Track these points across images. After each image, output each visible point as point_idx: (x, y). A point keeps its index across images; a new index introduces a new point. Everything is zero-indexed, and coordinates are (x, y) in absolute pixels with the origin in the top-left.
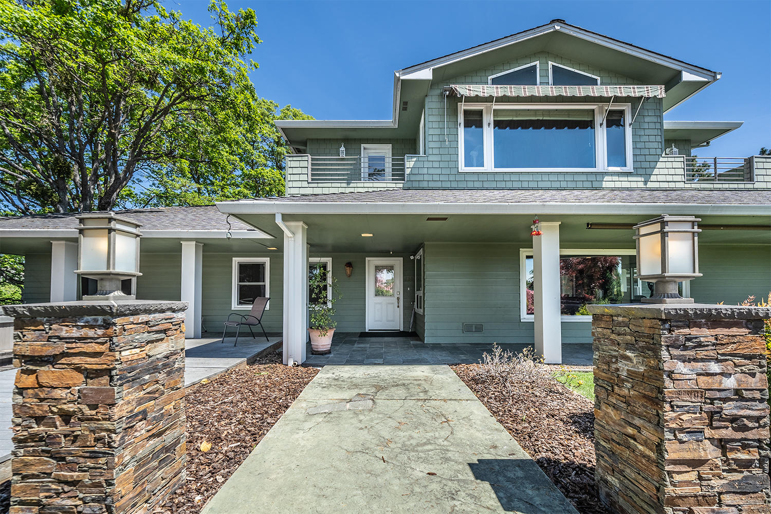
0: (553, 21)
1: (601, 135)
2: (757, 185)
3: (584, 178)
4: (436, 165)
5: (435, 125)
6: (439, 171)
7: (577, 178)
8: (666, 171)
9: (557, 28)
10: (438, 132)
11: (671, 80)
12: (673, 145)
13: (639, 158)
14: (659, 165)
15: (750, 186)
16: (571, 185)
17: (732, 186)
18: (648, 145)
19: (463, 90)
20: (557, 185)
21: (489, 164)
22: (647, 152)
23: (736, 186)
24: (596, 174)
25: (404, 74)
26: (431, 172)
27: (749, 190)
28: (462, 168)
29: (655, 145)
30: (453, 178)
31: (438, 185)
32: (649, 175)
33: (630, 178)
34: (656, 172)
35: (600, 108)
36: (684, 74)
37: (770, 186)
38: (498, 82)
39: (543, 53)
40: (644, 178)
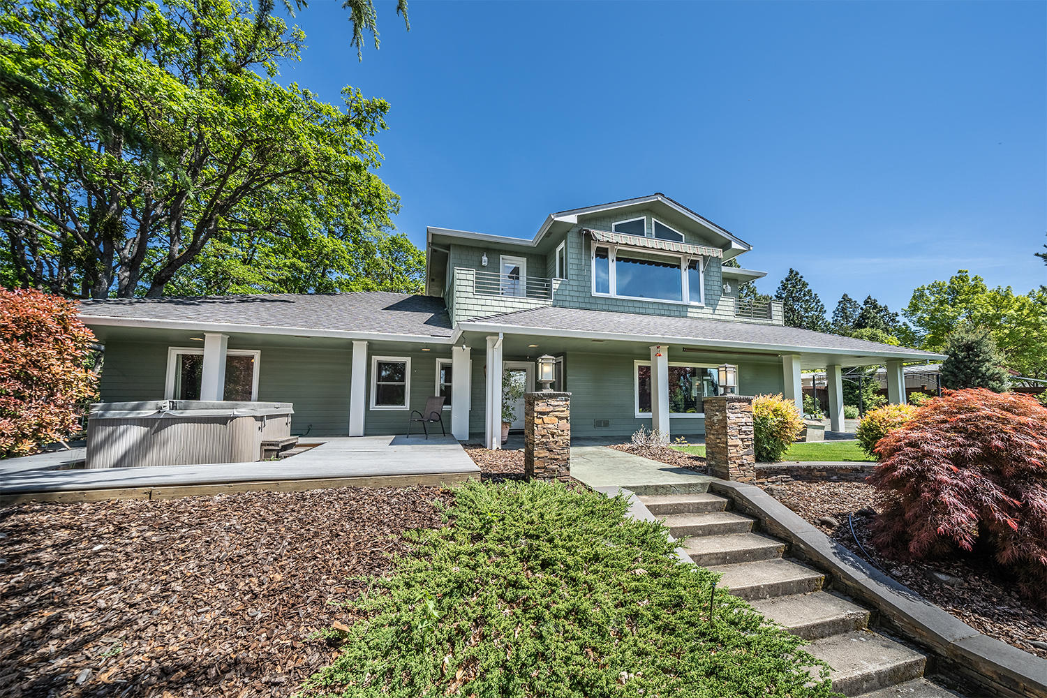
0: (657, 194)
1: (685, 276)
2: (774, 322)
3: (675, 308)
4: (575, 288)
5: (575, 256)
6: (577, 294)
7: (671, 308)
8: (723, 308)
9: (660, 199)
10: (577, 262)
11: (726, 246)
13: (708, 297)
14: (720, 303)
15: (770, 322)
16: (666, 313)
17: (760, 321)
18: (713, 288)
20: (658, 312)
21: (613, 293)
22: (712, 292)
23: (763, 321)
24: (682, 305)
25: (557, 216)
26: (572, 293)
27: (769, 325)
28: (594, 293)
29: (717, 288)
30: (587, 300)
31: (577, 305)
32: (714, 310)
33: (704, 311)
34: (718, 307)
35: (685, 257)
36: (733, 243)
37: (781, 323)
38: (619, 229)
39: (650, 209)
40: (711, 312)
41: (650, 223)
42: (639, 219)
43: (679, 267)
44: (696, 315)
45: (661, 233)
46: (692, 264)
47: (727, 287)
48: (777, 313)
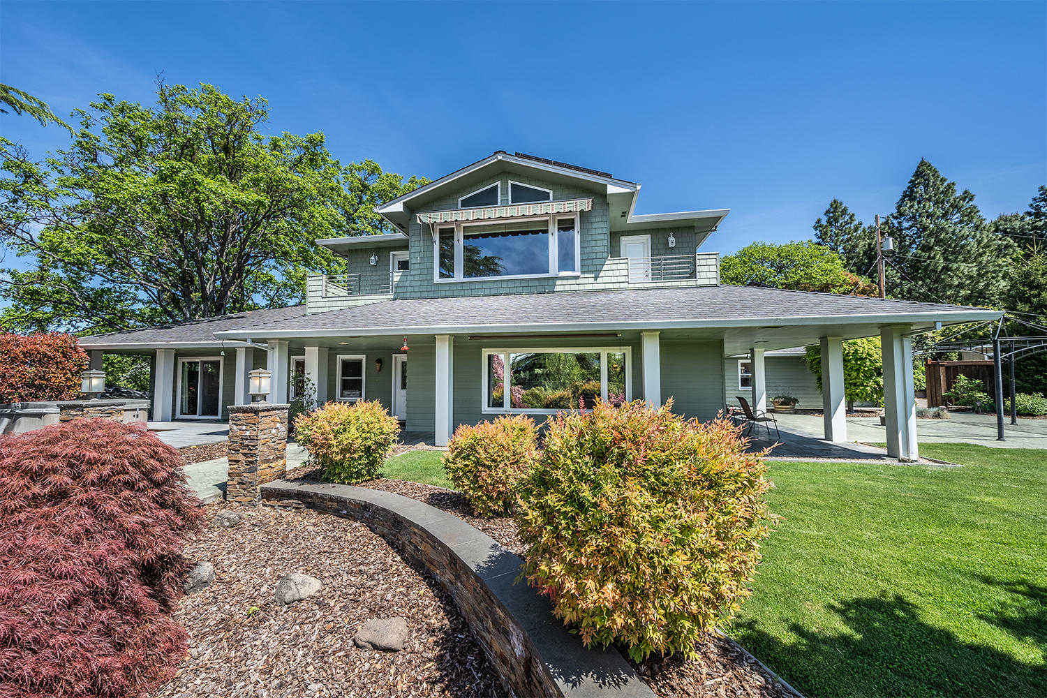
0: (496, 153)
1: (553, 241)
2: (700, 282)
3: (537, 283)
6: (418, 283)
7: (531, 284)
8: (610, 273)
9: (500, 158)
12: (671, 234)
13: (587, 262)
14: (605, 268)
15: (693, 283)
16: (526, 290)
17: (674, 284)
18: (595, 249)
20: (514, 290)
21: (459, 275)
22: (594, 256)
23: (678, 284)
24: (548, 279)
26: (413, 284)
27: (691, 287)
28: (437, 280)
29: (602, 249)
30: (429, 289)
31: (418, 295)
32: (596, 278)
33: (578, 281)
34: (602, 274)
35: (554, 218)
36: (609, 187)
37: (714, 282)
38: (466, 204)
39: (503, 171)
40: (592, 280)
41: (505, 187)
42: (492, 186)
43: (546, 232)
44: (567, 288)
45: (520, 196)
46: (566, 225)
47: (672, 239)
48: (706, 268)
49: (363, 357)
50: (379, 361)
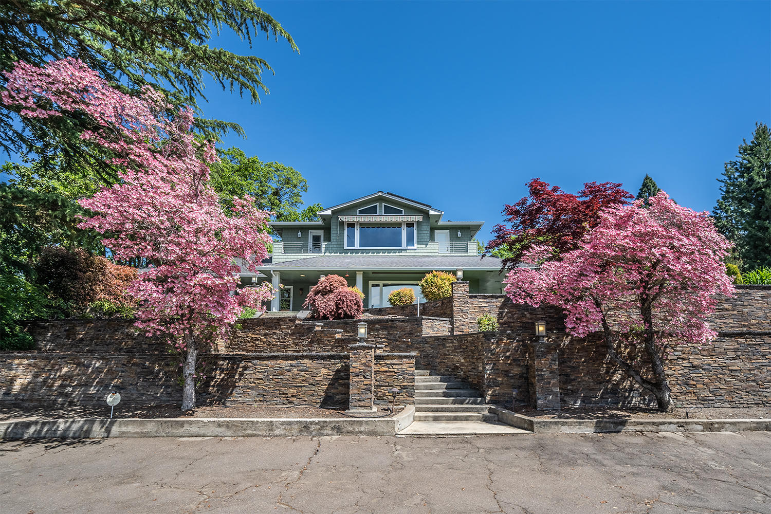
0: (378, 192)
1: (404, 232)
2: (469, 254)
3: (396, 251)
4: (335, 246)
5: (335, 230)
7: (394, 251)
8: (431, 248)
9: (380, 194)
10: (336, 232)
11: (426, 214)
12: (459, 231)
13: (420, 243)
14: (428, 246)
17: (458, 255)
18: (423, 237)
19: (343, 218)
21: (357, 246)
22: (423, 240)
23: (460, 254)
24: (402, 250)
26: (333, 249)
27: (465, 256)
28: (346, 248)
29: (427, 237)
30: (342, 250)
31: (335, 254)
33: (416, 251)
34: (427, 248)
35: (405, 223)
36: (430, 211)
37: (475, 254)
38: (362, 212)
39: (380, 199)
41: (381, 207)
42: (375, 205)
43: (401, 228)
44: (410, 254)
45: (388, 210)
46: (410, 225)
47: (459, 233)
48: (472, 248)
49: (291, 287)
50: (301, 289)
